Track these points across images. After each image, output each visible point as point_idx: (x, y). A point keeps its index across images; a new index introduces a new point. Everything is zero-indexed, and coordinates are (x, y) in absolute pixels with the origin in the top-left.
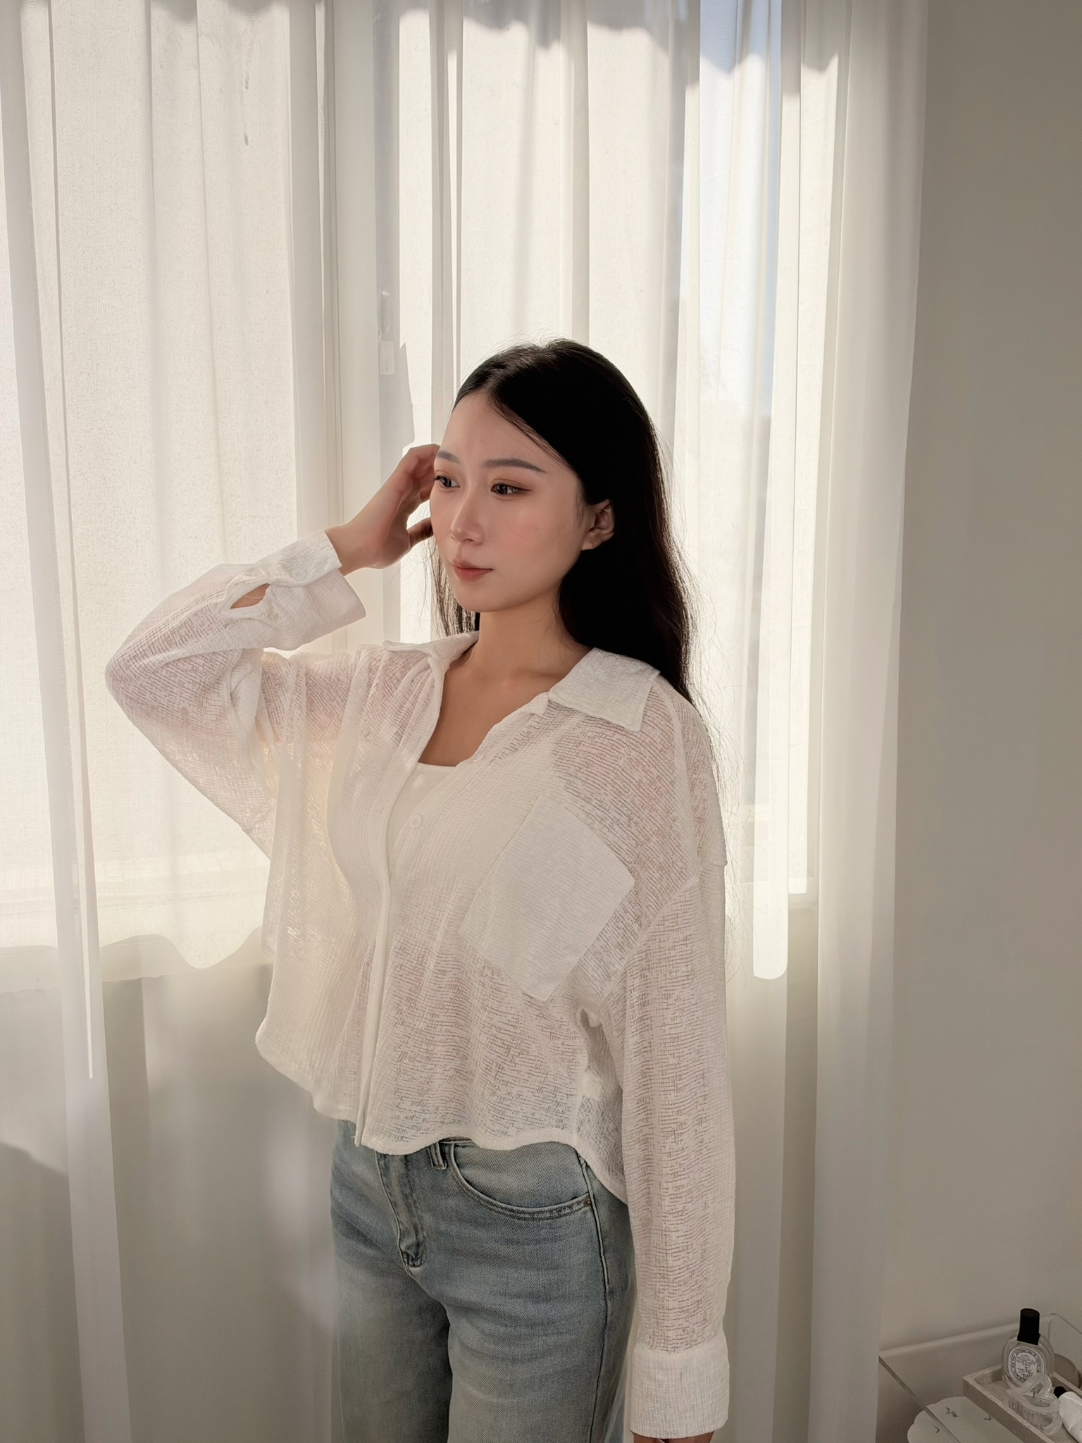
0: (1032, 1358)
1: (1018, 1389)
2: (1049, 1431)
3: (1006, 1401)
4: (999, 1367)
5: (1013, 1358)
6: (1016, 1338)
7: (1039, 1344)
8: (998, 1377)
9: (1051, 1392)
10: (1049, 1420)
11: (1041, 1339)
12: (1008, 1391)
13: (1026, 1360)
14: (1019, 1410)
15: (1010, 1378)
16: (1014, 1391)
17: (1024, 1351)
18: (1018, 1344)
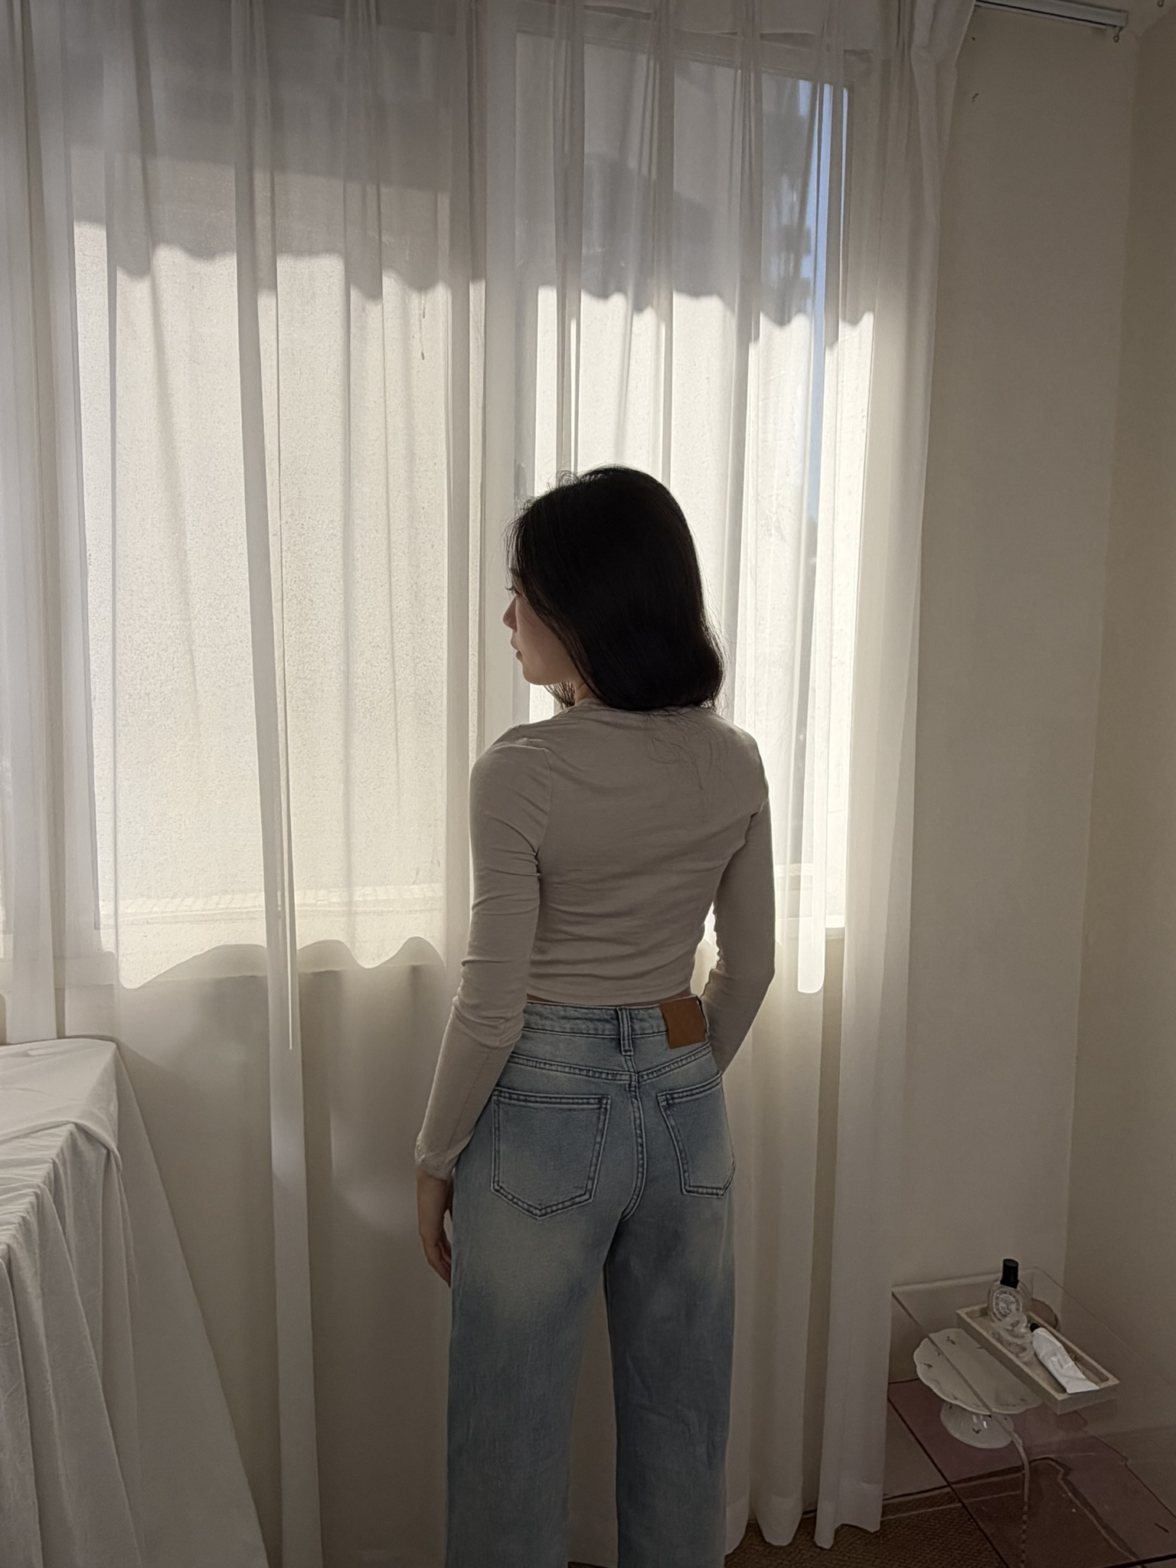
0: (1013, 1299)
1: (999, 1323)
2: (1024, 1357)
3: (990, 1332)
4: (985, 1305)
5: (997, 1298)
6: (999, 1282)
7: (1018, 1288)
8: (984, 1313)
9: (1026, 1327)
10: (1024, 1349)
11: (1019, 1284)
12: (993, 1324)
13: (1006, 1300)
14: (1000, 1340)
15: (994, 1314)
16: (996, 1325)
17: (1005, 1293)
18: (1001, 1287)
